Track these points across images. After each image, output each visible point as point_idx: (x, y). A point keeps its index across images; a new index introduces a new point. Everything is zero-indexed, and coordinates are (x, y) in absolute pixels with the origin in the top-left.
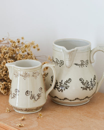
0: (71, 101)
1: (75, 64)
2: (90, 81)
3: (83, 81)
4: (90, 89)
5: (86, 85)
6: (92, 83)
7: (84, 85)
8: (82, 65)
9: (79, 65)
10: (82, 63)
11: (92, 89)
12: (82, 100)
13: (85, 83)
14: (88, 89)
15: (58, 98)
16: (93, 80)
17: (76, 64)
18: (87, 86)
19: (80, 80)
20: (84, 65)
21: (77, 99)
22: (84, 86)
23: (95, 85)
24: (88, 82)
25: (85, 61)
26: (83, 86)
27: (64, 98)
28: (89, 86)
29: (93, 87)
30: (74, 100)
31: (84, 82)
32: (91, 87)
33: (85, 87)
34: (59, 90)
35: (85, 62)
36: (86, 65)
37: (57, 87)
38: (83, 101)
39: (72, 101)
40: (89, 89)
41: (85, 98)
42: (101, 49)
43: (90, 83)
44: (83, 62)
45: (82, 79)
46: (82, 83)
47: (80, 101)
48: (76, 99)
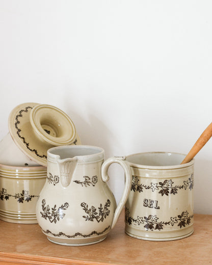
0: (69, 237)
1: (75, 181)
2: (99, 208)
3: (86, 206)
4: (99, 220)
5: (91, 213)
6: (102, 210)
7: (88, 213)
8: (87, 182)
9: (81, 183)
10: (86, 180)
11: (102, 219)
12: (87, 236)
13: (90, 210)
14: (95, 219)
15: (51, 233)
16: (103, 207)
17: (77, 182)
18: (93, 215)
19: (82, 205)
20: (89, 184)
21: (79, 234)
22: (88, 215)
23: (108, 215)
24: (95, 210)
25: (91, 177)
26: (86, 215)
27: (58, 233)
28: (96, 216)
29: (104, 217)
30: (73, 236)
31: (88, 209)
32: (101, 217)
33: (89, 217)
34: (51, 220)
35: (91, 179)
36: (94, 184)
37: (49, 215)
38: (88, 238)
39: (71, 237)
40: (97, 220)
41: (92, 234)
42: (116, 161)
43: (98, 211)
44: (87, 178)
45: (85, 204)
46: (85, 210)
47: (83, 238)
48: (76, 235)
